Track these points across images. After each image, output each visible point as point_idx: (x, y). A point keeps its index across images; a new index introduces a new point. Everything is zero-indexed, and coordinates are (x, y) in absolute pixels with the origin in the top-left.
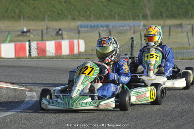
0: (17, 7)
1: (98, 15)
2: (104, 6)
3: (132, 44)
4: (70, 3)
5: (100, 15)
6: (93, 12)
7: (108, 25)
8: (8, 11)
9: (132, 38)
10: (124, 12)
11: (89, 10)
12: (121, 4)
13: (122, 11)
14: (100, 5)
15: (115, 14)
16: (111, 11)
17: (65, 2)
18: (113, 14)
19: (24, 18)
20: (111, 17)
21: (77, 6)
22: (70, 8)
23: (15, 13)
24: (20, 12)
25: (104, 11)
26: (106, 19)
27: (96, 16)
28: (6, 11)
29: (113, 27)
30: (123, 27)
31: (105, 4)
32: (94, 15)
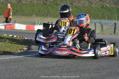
0: (46, 9)
1: (95, 16)
2: (99, 11)
3: (115, 27)
4: (78, 8)
5: (96, 16)
6: (92, 14)
7: (101, 22)
8: (41, 11)
9: (115, 23)
10: (112, 15)
11: (90, 13)
12: (110, 10)
13: (110, 14)
14: (97, 10)
15: (105, 16)
16: (104, 14)
17: (76, 7)
18: (104, 16)
19: (49, 16)
20: (103, 17)
21: (82, 10)
22: (78, 11)
23: (45, 12)
24: (47, 12)
25: (99, 14)
26: (100, 19)
27: (94, 17)
28: (40, 11)
29: (104, 23)
30: (110, 24)
31: (100, 10)
32: (93, 16)
